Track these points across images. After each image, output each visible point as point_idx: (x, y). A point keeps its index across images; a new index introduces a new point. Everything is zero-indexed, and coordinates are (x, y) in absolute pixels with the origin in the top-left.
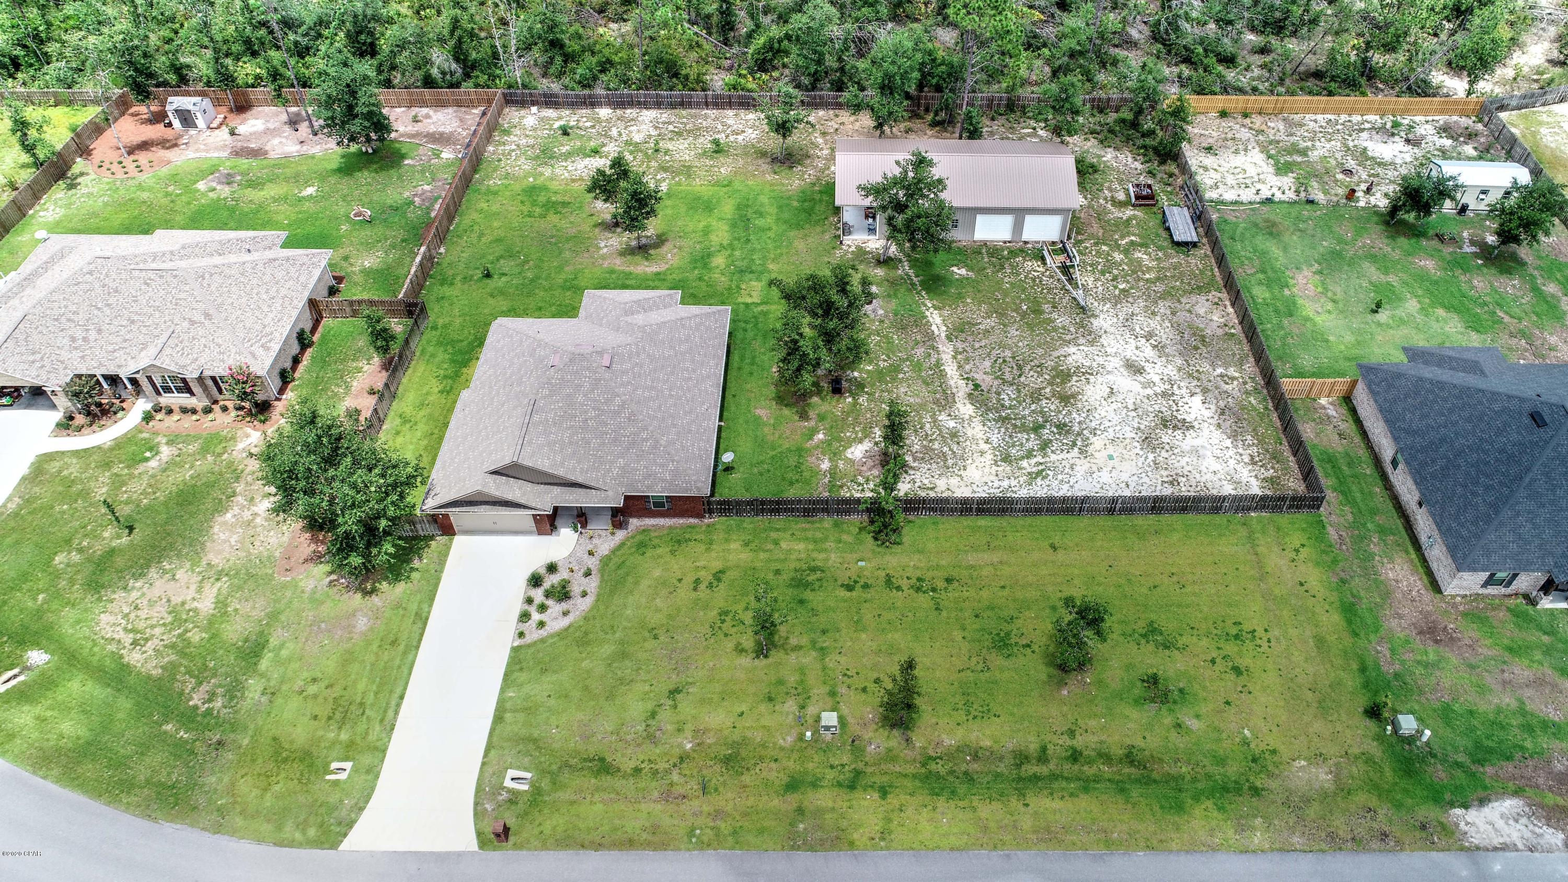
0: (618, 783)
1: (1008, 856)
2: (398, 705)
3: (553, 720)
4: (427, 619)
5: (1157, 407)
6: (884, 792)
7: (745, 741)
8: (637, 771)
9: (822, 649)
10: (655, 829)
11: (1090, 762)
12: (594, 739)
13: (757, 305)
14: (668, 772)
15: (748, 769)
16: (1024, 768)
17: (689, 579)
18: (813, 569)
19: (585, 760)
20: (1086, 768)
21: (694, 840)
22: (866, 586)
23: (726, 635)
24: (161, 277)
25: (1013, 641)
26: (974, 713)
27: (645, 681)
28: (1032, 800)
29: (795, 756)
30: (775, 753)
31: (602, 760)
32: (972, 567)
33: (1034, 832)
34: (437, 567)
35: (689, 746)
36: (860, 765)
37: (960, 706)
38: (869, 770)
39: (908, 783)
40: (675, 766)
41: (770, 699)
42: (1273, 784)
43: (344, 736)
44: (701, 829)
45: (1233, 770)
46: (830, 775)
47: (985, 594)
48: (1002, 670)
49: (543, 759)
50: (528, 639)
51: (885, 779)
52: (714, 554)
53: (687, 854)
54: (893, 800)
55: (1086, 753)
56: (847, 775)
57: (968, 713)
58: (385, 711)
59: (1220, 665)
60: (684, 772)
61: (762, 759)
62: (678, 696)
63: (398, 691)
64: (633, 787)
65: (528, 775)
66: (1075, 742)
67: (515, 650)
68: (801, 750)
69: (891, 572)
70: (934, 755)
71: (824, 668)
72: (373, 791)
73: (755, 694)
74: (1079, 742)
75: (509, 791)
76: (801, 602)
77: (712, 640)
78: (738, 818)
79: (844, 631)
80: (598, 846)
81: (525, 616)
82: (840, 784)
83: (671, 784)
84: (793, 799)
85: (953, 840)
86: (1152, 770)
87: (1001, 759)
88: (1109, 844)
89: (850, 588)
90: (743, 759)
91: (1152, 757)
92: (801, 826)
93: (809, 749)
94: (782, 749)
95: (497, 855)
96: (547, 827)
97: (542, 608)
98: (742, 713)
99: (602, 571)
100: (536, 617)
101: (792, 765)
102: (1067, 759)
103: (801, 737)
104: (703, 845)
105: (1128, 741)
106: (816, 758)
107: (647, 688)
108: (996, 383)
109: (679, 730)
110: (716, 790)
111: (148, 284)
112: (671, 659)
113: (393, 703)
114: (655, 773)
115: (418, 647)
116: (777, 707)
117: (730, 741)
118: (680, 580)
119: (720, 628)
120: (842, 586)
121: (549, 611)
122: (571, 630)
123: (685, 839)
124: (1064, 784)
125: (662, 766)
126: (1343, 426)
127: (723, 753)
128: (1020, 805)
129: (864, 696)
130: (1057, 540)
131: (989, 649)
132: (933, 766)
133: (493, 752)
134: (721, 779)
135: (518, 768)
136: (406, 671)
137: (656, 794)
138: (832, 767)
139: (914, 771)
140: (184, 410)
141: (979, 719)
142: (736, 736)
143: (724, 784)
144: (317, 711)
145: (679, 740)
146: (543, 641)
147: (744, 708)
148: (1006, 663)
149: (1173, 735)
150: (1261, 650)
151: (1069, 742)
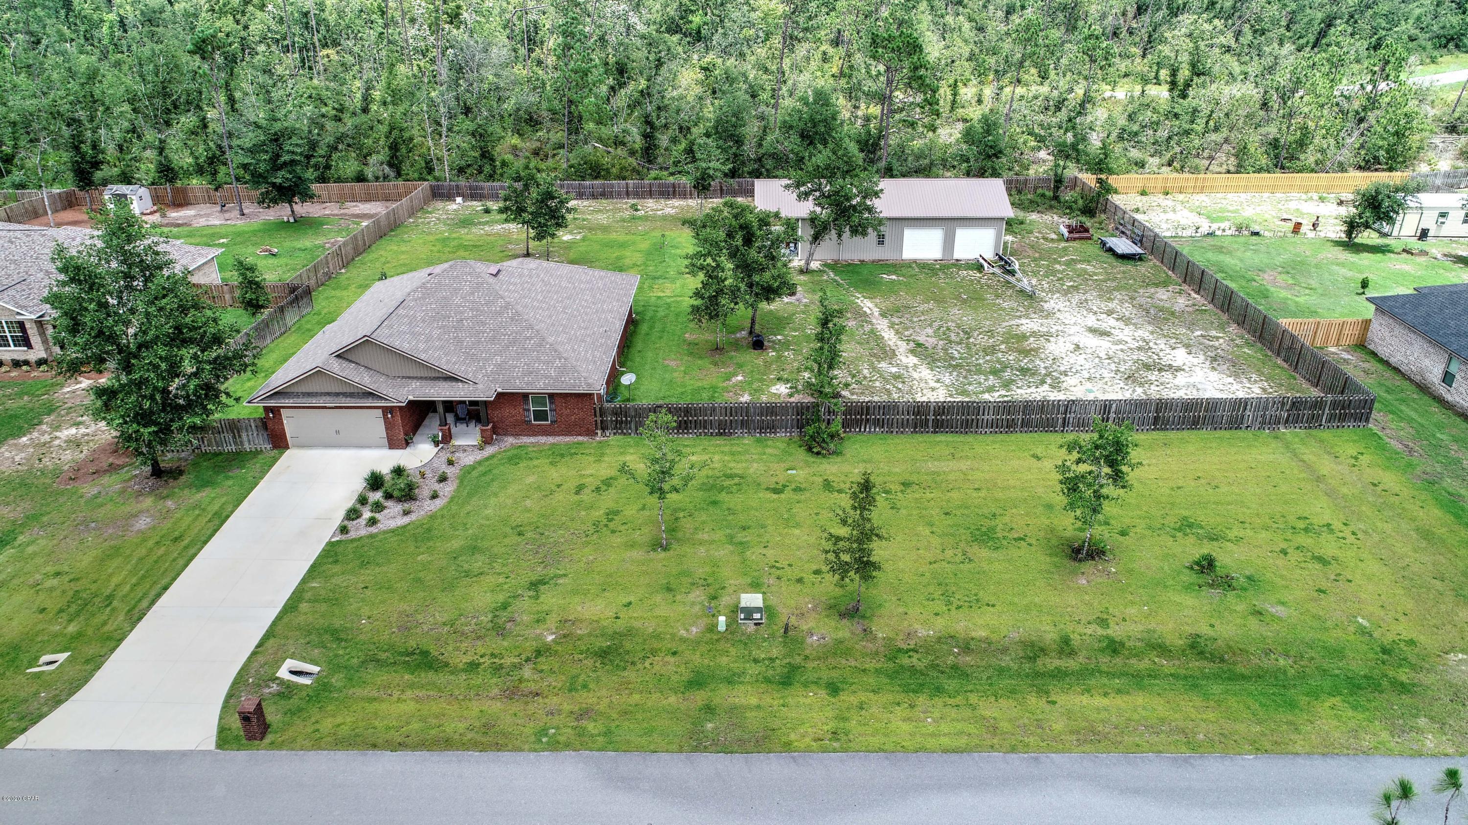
0: (441, 678)
1: (1036, 759)
2: (159, 595)
3: (366, 611)
4: (228, 517)
5: (1135, 357)
6: (834, 689)
7: (630, 633)
8: (473, 666)
9: (741, 543)
10: (487, 727)
11: (1139, 655)
12: (419, 630)
13: (669, 297)
14: (518, 667)
15: (633, 663)
16: (1039, 662)
17: (572, 485)
18: (731, 476)
19: (401, 654)
20: (1133, 661)
21: (544, 740)
22: (797, 490)
23: (613, 532)
24: (27, 236)
25: (999, 535)
26: (956, 603)
27: (499, 574)
28: (1062, 699)
29: (704, 648)
30: (674, 646)
31: (425, 653)
32: (934, 473)
33: (1072, 732)
34: (257, 475)
35: (550, 638)
36: (798, 660)
37: (936, 596)
38: (810, 665)
39: (872, 680)
40: (528, 660)
41: (669, 590)
42: (1428, 679)
43: (72, 628)
44: (557, 728)
45: (1357, 666)
46: (753, 670)
47: (955, 495)
48: (990, 561)
49: (341, 652)
50: (353, 534)
51: (835, 674)
52: (604, 465)
53: (532, 755)
54: (848, 698)
55: (1131, 644)
56: (779, 670)
57: (949, 603)
58: (140, 600)
59: (1294, 556)
60: (539, 667)
61: (654, 652)
62: (542, 588)
63: (164, 582)
64: (464, 684)
65: (315, 669)
66: (1109, 632)
67: (330, 544)
68: (710, 642)
69: (831, 478)
70: (905, 647)
71: (744, 561)
72: (86, 682)
73: (649, 585)
74: (1115, 631)
75: (282, 682)
76: (715, 503)
77: (595, 537)
78: (615, 716)
79: (771, 529)
80: (401, 746)
81: (353, 514)
82: (768, 680)
83: (520, 681)
84: (700, 697)
85: (945, 741)
86: (1235, 663)
87: (1005, 650)
88: (1194, 747)
89: (776, 491)
90: (628, 652)
91: (1230, 647)
92: (710, 726)
93: (722, 642)
94: (683, 640)
95: (241, 756)
96: (327, 725)
97: (378, 507)
98: (630, 603)
99: (462, 479)
100: (367, 514)
101: (697, 659)
102: (1102, 650)
103: (712, 628)
104: (555, 746)
105: (1189, 630)
106: (733, 651)
107: (501, 580)
108: (941, 343)
109: (538, 621)
110: (585, 686)
111: (12, 242)
112: (537, 552)
113: (153, 593)
114: (497, 669)
115: (205, 542)
116: (678, 597)
117: (610, 631)
118: (559, 486)
119: (606, 526)
120: (767, 489)
121: (386, 511)
122: (409, 527)
123: (533, 738)
124: (1105, 680)
125: (508, 661)
126: (1366, 365)
127: (598, 644)
128: (1042, 703)
129: (799, 586)
130: (1039, 451)
131: (967, 542)
132: (905, 661)
133: (272, 641)
134: (593, 675)
135: (304, 659)
136: (181, 562)
137: (495, 691)
138: (756, 661)
139: (879, 666)
140: (17, 364)
141: (965, 609)
142: (620, 625)
143: (598, 680)
144: (48, 604)
145: (538, 631)
146: (372, 536)
147: (632, 599)
148: (995, 555)
149: (1253, 623)
150: (1347, 541)
151: (1100, 632)
